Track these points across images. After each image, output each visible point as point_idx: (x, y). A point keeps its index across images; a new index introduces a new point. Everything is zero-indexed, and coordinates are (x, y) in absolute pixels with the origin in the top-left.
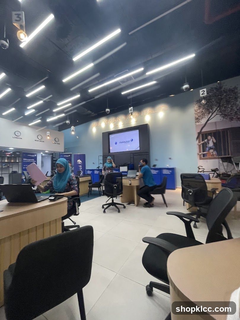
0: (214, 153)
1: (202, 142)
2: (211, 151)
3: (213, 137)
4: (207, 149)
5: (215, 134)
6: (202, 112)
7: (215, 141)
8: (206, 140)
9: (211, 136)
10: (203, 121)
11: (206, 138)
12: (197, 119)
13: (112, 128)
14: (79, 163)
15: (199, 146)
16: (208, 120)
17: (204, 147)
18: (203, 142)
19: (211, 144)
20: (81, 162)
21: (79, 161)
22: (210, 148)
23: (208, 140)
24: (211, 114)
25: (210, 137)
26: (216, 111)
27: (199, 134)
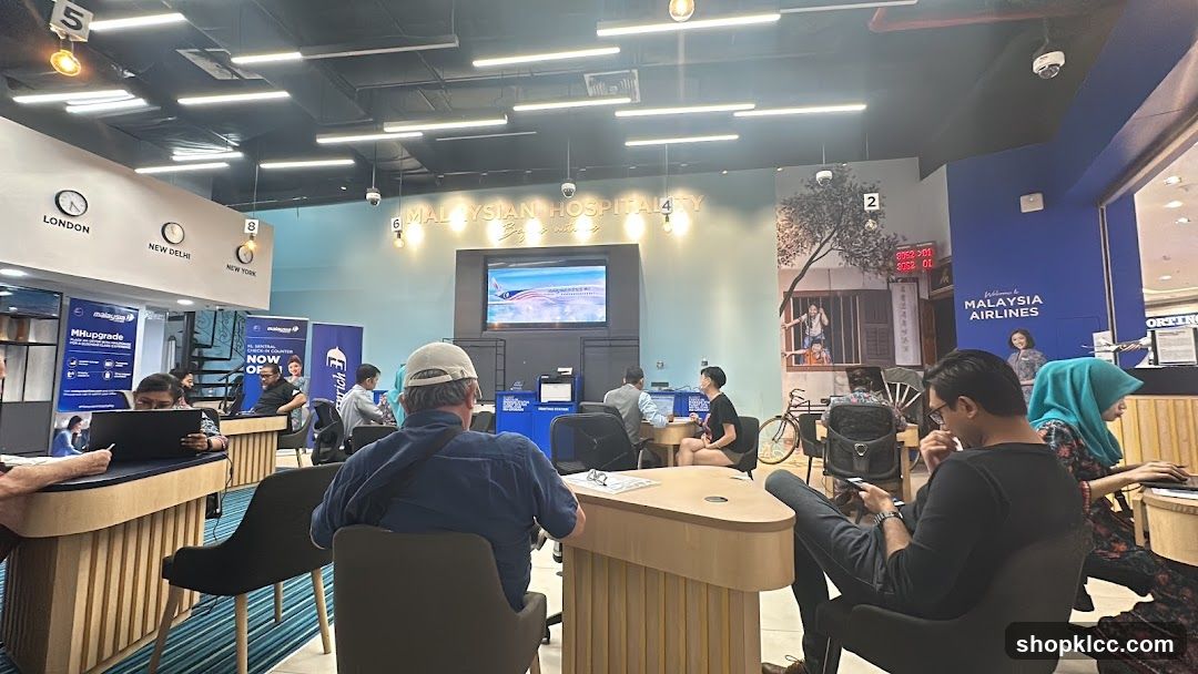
0: (824, 355)
1: (794, 322)
2: (817, 347)
3: (821, 310)
4: (807, 341)
5: (827, 301)
6: (797, 235)
7: (826, 322)
8: (804, 317)
9: (818, 308)
10: (799, 262)
11: (806, 311)
12: (785, 255)
13: (495, 238)
14: (332, 362)
15: (788, 331)
16: (810, 262)
17: (798, 335)
18: (797, 321)
19: (816, 330)
20: (344, 359)
21: (336, 355)
22: (815, 340)
23: (810, 318)
24: (818, 245)
25: (813, 307)
26: (831, 241)
27: (787, 295)
